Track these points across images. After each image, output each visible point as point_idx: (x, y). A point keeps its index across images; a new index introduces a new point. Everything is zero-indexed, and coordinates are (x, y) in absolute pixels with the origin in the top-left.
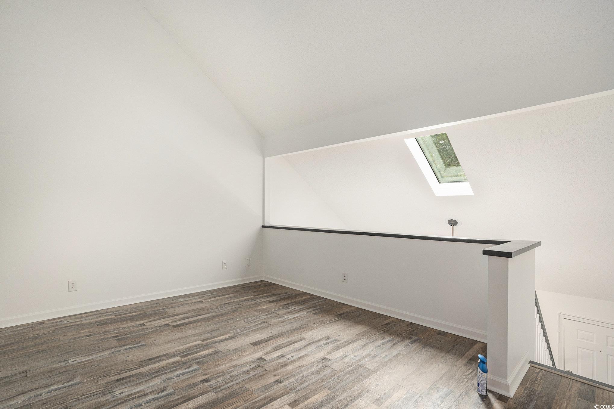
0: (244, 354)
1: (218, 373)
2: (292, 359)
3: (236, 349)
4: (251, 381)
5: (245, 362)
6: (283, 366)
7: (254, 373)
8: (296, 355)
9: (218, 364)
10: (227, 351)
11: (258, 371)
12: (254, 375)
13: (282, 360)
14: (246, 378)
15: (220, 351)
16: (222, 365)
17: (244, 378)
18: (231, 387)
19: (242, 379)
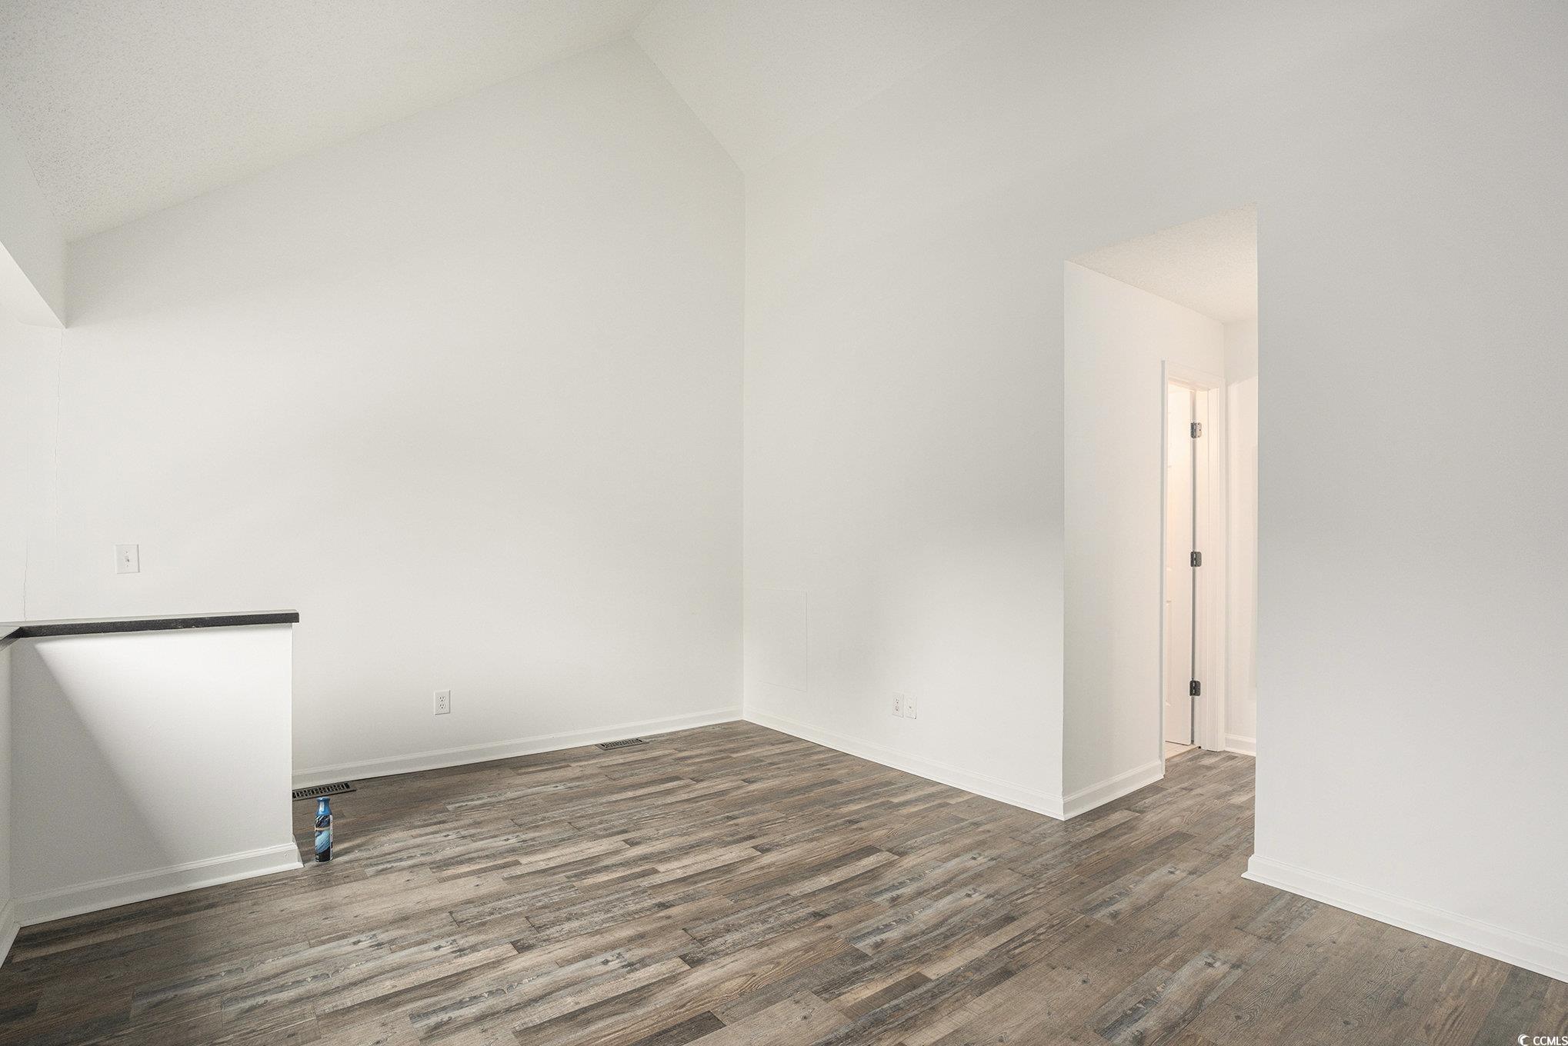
0: (740, 981)
1: (798, 929)
2: (608, 956)
3: (770, 1002)
4: (721, 909)
5: (738, 955)
6: (642, 936)
7: (714, 925)
8: (593, 966)
9: (807, 951)
10: (798, 996)
11: (704, 929)
12: (714, 920)
13: (638, 953)
14: (733, 917)
15: (816, 993)
16: (796, 950)
17: (736, 916)
18: (761, 902)
19: (740, 915)
